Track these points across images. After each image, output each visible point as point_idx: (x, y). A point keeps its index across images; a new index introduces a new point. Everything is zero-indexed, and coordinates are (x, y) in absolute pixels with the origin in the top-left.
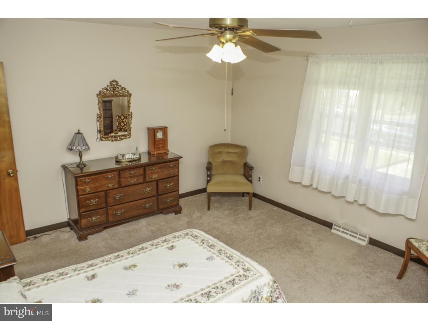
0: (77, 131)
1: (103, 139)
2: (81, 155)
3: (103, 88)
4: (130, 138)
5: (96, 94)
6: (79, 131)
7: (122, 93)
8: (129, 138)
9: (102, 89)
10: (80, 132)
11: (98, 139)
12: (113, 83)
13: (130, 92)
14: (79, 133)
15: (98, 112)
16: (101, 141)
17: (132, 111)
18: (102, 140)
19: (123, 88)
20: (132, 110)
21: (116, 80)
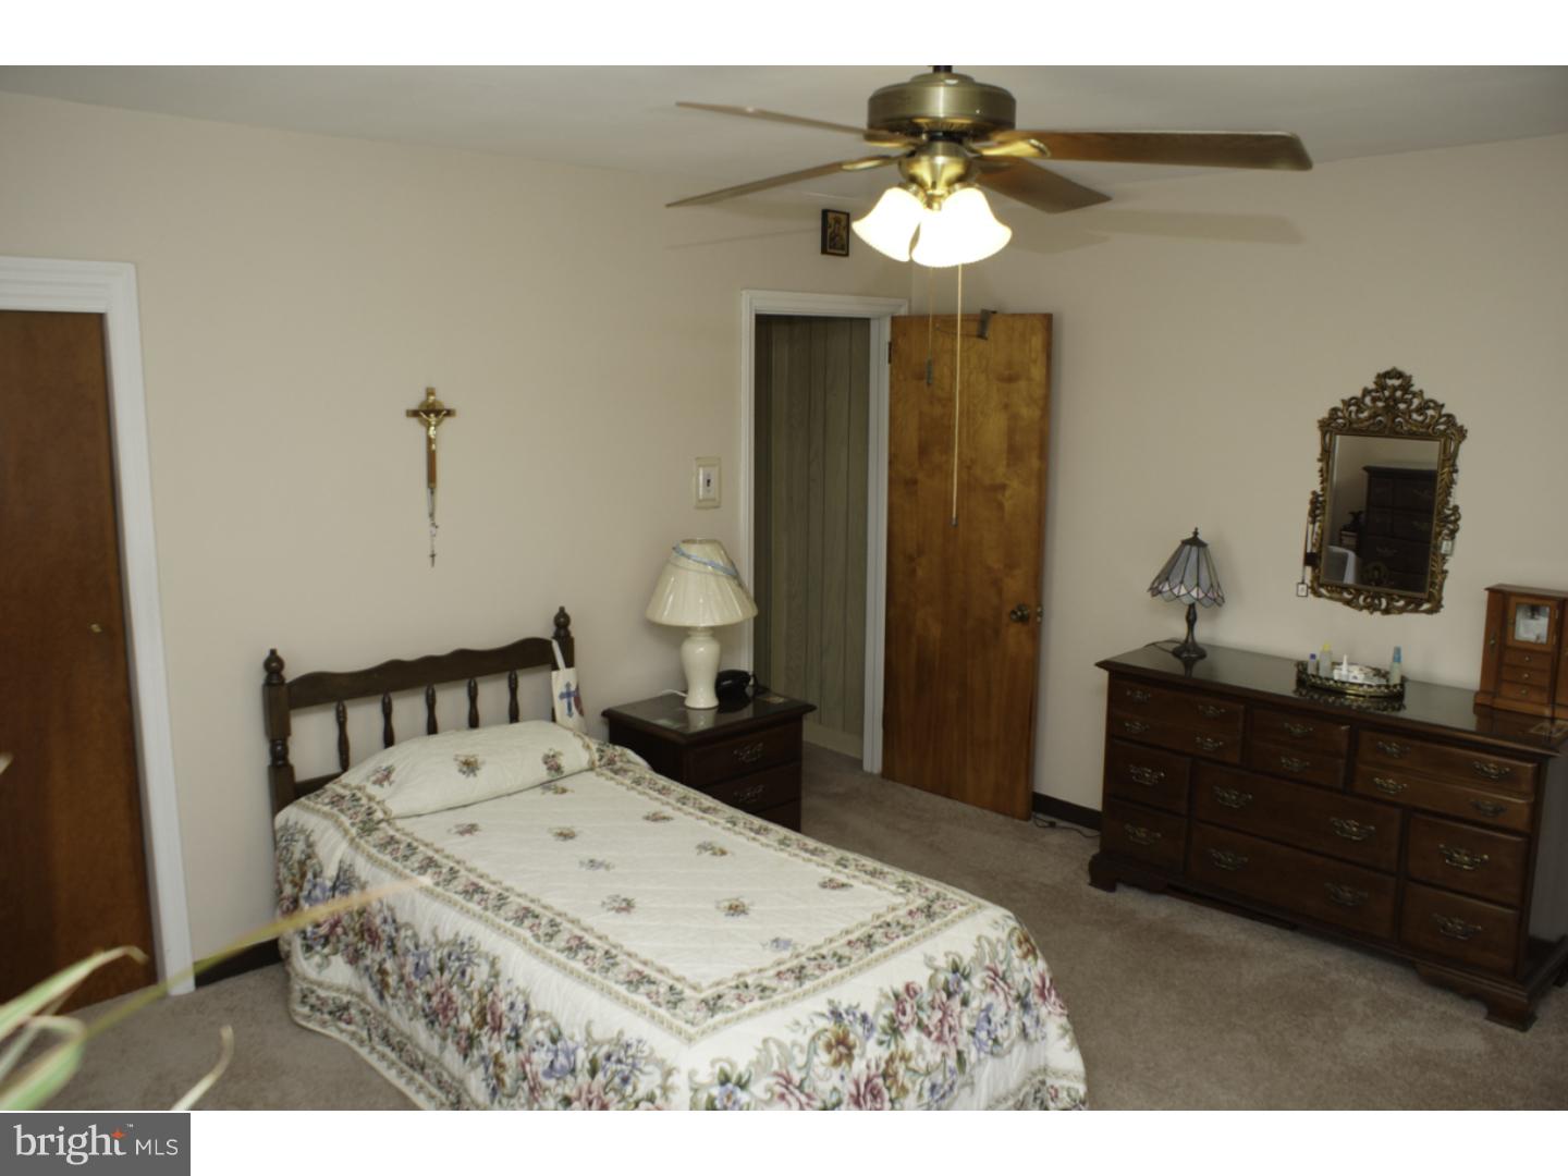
0: (1191, 536)
1: (1323, 591)
2: (1191, 617)
3: (1347, 397)
4: (1435, 616)
5: (1319, 422)
6: (1196, 533)
7: (1423, 422)
8: (1430, 612)
9: (1343, 401)
10: (1200, 537)
11: (1305, 587)
12: (1390, 382)
13: (1459, 422)
14: (1195, 541)
15: (1318, 488)
16: (1311, 596)
17: (1458, 503)
18: (1317, 594)
19: (1432, 405)
20: (1459, 496)
21: (1401, 367)
